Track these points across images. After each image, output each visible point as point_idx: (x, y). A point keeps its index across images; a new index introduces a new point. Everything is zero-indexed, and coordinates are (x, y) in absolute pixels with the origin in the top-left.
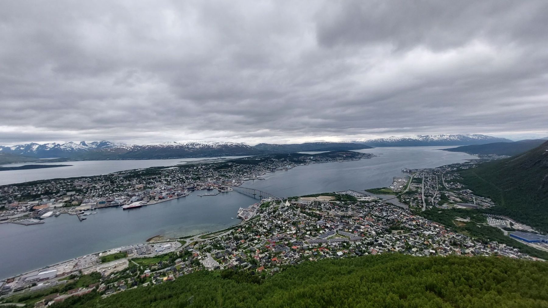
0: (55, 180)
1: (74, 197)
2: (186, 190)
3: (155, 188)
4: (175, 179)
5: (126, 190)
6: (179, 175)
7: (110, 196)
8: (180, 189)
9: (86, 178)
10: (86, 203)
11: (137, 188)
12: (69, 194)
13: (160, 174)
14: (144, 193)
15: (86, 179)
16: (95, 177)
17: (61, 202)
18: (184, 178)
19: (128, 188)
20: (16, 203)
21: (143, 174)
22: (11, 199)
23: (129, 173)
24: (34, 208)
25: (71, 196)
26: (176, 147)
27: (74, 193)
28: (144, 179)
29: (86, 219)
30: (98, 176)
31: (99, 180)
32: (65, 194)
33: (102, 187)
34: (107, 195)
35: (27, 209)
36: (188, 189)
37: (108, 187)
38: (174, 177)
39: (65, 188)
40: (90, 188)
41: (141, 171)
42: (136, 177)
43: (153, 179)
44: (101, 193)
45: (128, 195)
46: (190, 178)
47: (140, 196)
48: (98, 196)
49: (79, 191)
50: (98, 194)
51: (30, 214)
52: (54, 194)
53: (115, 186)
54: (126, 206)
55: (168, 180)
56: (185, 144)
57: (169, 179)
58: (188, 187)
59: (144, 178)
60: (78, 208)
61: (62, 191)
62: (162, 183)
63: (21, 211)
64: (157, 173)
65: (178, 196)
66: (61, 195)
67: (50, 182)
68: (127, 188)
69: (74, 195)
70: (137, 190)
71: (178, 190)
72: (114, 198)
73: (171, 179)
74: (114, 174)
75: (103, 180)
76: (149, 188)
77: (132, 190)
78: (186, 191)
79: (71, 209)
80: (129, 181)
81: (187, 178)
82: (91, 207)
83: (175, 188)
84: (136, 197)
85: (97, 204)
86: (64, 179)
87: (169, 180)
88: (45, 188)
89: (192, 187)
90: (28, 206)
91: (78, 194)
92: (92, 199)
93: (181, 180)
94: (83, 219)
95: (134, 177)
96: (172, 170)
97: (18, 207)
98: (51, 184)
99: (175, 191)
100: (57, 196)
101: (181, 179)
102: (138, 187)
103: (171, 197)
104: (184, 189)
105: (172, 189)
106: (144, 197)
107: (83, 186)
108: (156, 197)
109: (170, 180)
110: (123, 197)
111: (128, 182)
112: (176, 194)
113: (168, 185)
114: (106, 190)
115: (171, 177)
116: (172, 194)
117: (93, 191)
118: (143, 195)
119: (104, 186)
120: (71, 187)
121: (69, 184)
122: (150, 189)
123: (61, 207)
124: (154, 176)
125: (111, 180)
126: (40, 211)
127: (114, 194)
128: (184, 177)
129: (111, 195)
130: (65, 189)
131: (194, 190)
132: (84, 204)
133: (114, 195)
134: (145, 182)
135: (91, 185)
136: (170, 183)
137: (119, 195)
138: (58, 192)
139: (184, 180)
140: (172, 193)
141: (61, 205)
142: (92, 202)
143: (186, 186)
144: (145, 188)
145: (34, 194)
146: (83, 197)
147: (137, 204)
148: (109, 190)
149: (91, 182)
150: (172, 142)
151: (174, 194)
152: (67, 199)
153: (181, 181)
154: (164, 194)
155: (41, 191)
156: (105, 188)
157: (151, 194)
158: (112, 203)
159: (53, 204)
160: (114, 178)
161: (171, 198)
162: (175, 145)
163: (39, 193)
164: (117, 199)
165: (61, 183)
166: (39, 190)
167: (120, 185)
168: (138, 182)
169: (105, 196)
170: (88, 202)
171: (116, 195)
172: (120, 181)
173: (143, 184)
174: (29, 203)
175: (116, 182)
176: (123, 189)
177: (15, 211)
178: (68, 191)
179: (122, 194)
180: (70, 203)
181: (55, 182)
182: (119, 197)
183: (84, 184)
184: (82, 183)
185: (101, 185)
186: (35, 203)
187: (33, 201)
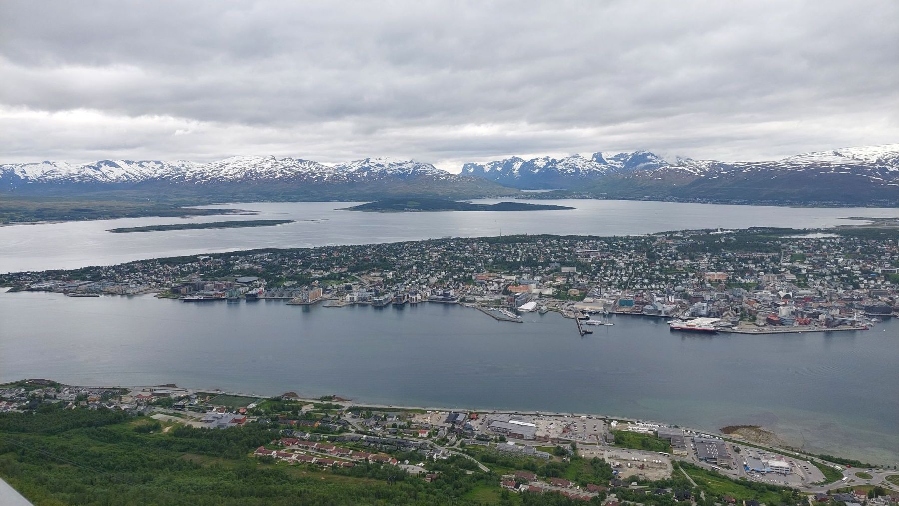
0: (545, 237)
1: (574, 280)
2: (860, 312)
3: (759, 288)
4: (824, 271)
5: (681, 282)
6: (840, 260)
7: (645, 290)
8: (838, 305)
9: (598, 238)
10: (594, 297)
11: (710, 282)
12: (565, 270)
13: (777, 249)
14: (727, 297)
15: (599, 243)
16: (616, 239)
17: (550, 286)
18: (857, 273)
19: (687, 276)
20: (486, 274)
21: (728, 245)
22: (480, 265)
23: (692, 237)
24: (510, 288)
25: (569, 275)
26: (840, 167)
27: (573, 270)
28: (730, 260)
29: (591, 333)
30: (621, 238)
31: (623, 246)
32: (558, 270)
33: (628, 265)
34: (638, 287)
35: (500, 288)
36: (868, 309)
37: (641, 267)
38: (822, 264)
39: (559, 257)
40: (605, 264)
41: (722, 235)
42: (709, 251)
43: (756, 261)
44: (625, 279)
45: (686, 296)
46: (878, 275)
47: (716, 304)
48: (620, 287)
49: (583, 268)
50: (619, 281)
51: (504, 299)
52: (540, 267)
53: (657, 268)
54: (677, 324)
55: (800, 270)
56: (873, 159)
57: (805, 268)
58: (868, 303)
59: (729, 255)
60: (579, 306)
61: (554, 262)
62: (781, 278)
63: (492, 291)
64: (770, 246)
65: (827, 325)
66: (551, 272)
67: (536, 241)
68: (683, 277)
69: (575, 274)
70: (708, 286)
71: (829, 308)
72: (653, 298)
73: (811, 268)
74: (656, 238)
75: (632, 249)
76: (740, 285)
77: (697, 284)
78: (857, 316)
79: (566, 304)
80: (692, 259)
81: (867, 274)
82: (602, 308)
83: (818, 300)
84: (705, 304)
85: (615, 303)
86: (559, 238)
87: (804, 272)
88: (528, 251)
89: (884, 304)
90: (501, 282)
91: (580, 273)
92: (607, 290)
93: (845, 276)
94: (587, 333)
95: (704, 251)
96: (818, 240)
97: (488, 281)
98: (537, 244)
99: (820, 307)
100: (545, 273)
101: (844, 272)
102: (713, 280)
103: (806, 323)
104: (851, 306)
105: (812, 299)
106: (725, 310)
107: (592, 257)
108: (757, 316)
109: (808, 271)
110: (672, 299)
111: (688, 262)
112: (822, 318)
113: (799, 285)
114: (637, 274)
115: (812, 264)
116: (809, 316)
117: (609, 273)
118: (722, 303)
119: (633, 263)
120: (569, 257)
121: (567, 248)
122: (744, 288)
123: (550, 297)
124: (759, 255)
125: (648, 251)
126: (518, 296)
127: (653, 286)
128: (856, 267)
129: (645, 287)
130: (558, 260)
131: (890, 317)
132: (591, 300)
133: (652, 289)
134: (731, 269)
135: (607, 257)
136: (806, 280)
137: (664, 293)
138: (547, 263)
139: (857, 278)
140: (811, 312)
141: (550, 292)
142: (605, 298)
143: (861, 300)
144: (731, 283)
145: (511, 261)
146: (589, 283)
147: (705, 323)
148: (644, 275)
149: (607, 251)
150: (826, 152)
151: (815, 315)
152: (561, 281)
153: (843, 279)
154: (783, 312)
155: (522, 257)
156: (634, 268)
157: (744, 305)
158: (647, 307)
159: (538, 287)
160: (656, 247)
161: (806, 328)
162: (832, 160)
163: (518, 260)
164: (659, 301)
165: (552, 245)
166: (518, 255)
167: (667, 267)
168: (713, 264)
169: (634, 288)
170: (599, 298)
171: (657, 290)
172: (670, 256)
173: (727, 272)
174: (504, 279)
175: (660, 257)
176: (675, 277)
177: (484, 290)
178: (564, 264)
179: (671, 289)
180: (565, 292)
181: (543, 241)
182: (664, 296)
183: (593, 253)
184: (590, 249)
185: (627, 261)
186: (511, 280)
187: (509, 274)
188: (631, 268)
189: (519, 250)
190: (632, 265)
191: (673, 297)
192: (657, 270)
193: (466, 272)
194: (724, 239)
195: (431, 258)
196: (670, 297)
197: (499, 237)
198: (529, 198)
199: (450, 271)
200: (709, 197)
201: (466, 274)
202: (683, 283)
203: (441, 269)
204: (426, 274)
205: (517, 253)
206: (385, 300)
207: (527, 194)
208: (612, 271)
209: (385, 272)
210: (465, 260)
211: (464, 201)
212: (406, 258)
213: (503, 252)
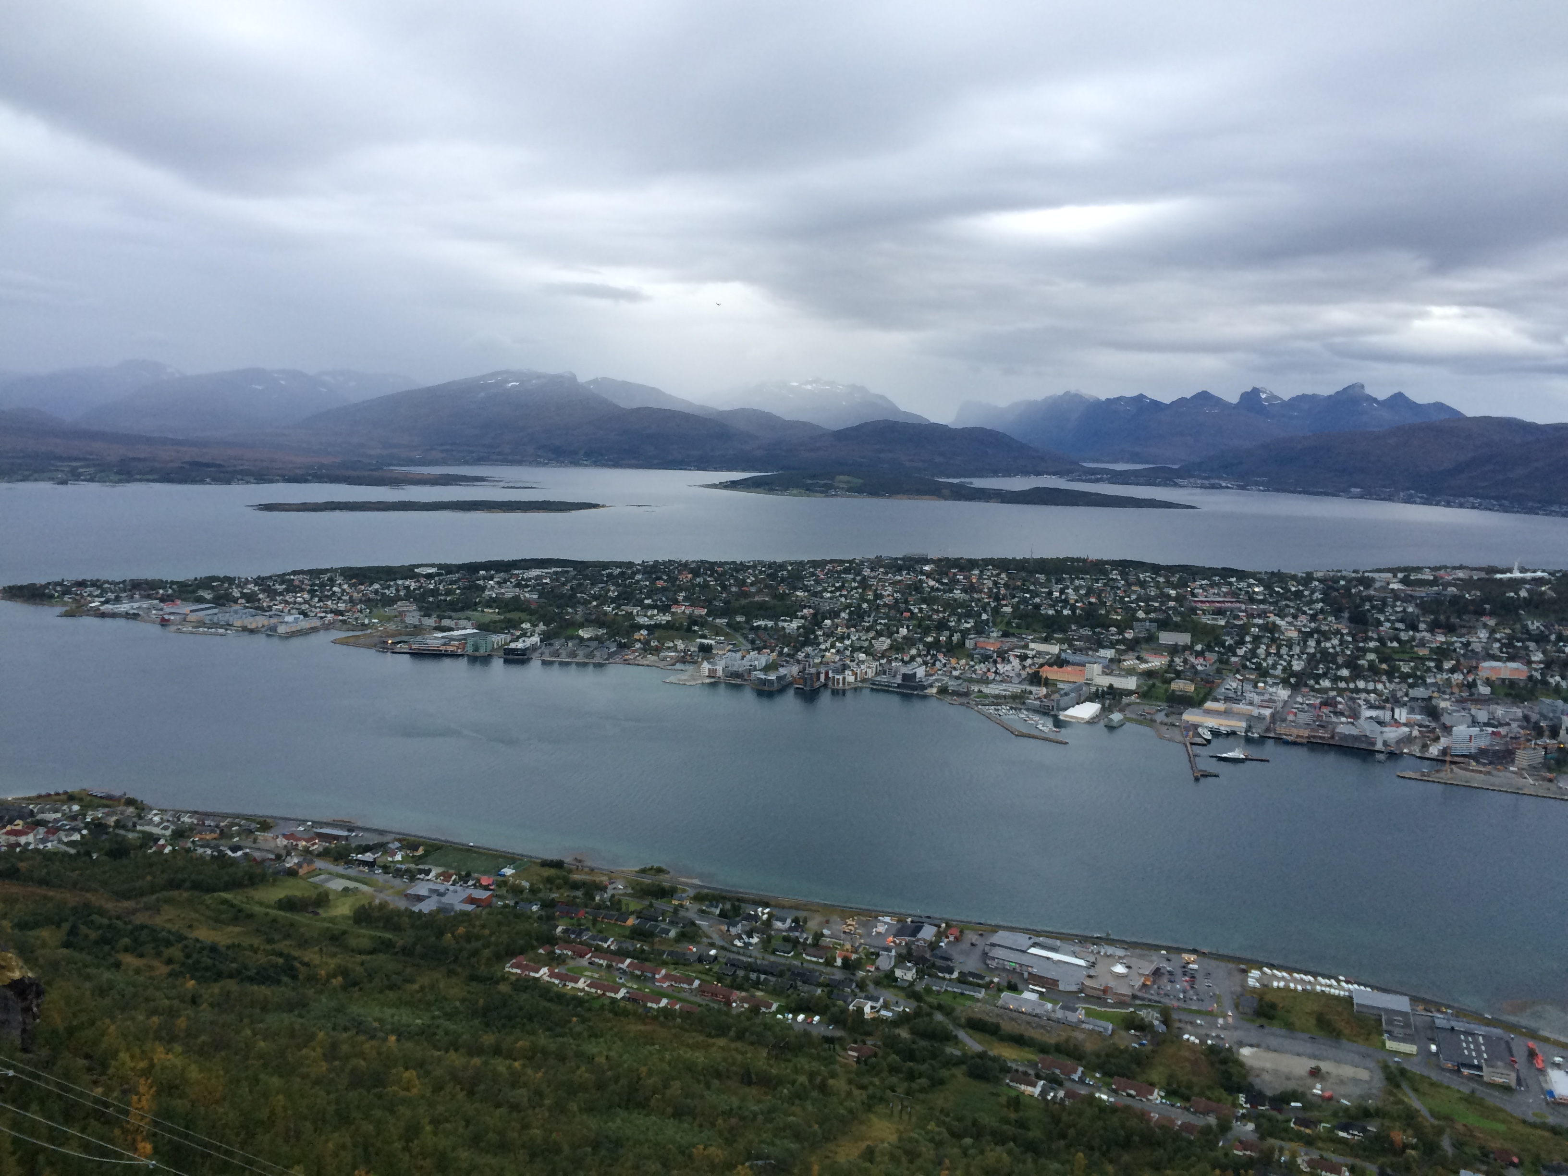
0: (1127, 567)
5: (1423, 679)
7: (1340, 692)
10: (1227, 699)
11: (1488, 682)
12: (1167, 638)
14: (1526, 718)
16: (1282, 577)
19: (1439, 667)
20: (995, 638)
21: (1535, 605)
22: (984, 618)
23: (1453, 582)
24: (1045, 671)
25: (1174, 650)
27: (1184, 639)
28: (1540, 639)
31: (1298, 595)
32: (1151, 639)
33: (1306, 636)
34: (1326, 683)
35: (1024, 670)
37: (1336, 642)
39: (1155, 610)
40: (1255, 630)
41: (1523, 581)
42: (1492, 614)
44: (1297, 666)
47: (1501, 730)
48: (1285, 682)
49: (1207, 636)
50: (1284, 670)
51: (1031, 693)
52: (1113, 629)
53: (1372, 644)
59: (1536, 626)
60: (1191, 717)
61: (1143, 620)
63: (1007, 674)
66: (1137, 641)
67: (1106, 574)
68: (1429, 669)
69: (1185, 648)
70: (1485, 690)
72: (1357, 710)
75: (1318, 601)
76: (1558, 693)
77: (1460, 686)
79: (1166, 711)
80: (1451, 630)
82: (1244, 724)
84: (1475, 731)
85: (1272, 716)
86: (1156, 569)
88: (1087, 595)
90: (1027, 658)
91: (1199, 647)
92: (1256, 686)
94: (1206, 775)
95: (1480, 613)
97: (999, 653)
98: (1109, 580)
100: (1123, 642)
102: (1496, 678)
106: (1521, 746)
107: (1227, 614)
110: (1402, 715)
111: (1441, 637)
114: (1326, 656)
117: (1262, 650)
119: (1317, 631)
120: (1176, 612)
121: (1173, 593)
123: (1130, 693)
125: (1354, 609)
126: (1061, 689)
127: (1361, 684)
129: (1342, 685)
130: (1153, 615)
132: (1219, 706)
133: (1357, 690)
134: (1539, 656)
135: (1259, 616)
137: (1384, 701)
138: (1128, 622)
141: (1131, 683)
142: (1251, 703)
144: (1535, 690)
145: (1050, 612)
146: (1218, 671)
148: (1340, 660)
149: (1260, 602)
152: (1156, 662)
155: (1074, 605)
156: (1318, 642)
159: (1108, 670)
160: (1371, 599)
163: (1066, 612)
164: (1371, 718)
165: (1143, 584)
166: (1066, 602)
167: (1395, 644)
168: (1497, 645)
169: (1317, 686)
170: (1237, 701)
171: (1368, 692)
172: (1401, 621)
173: (1529, 663)
174: (1033, 650)
175: (1379, 623)
176: (1412, 668)
177: (989, 670)
178: (1165, 625)
179: (1399, 694)
180: (1166, 686)
181: (1124, 575)
182: (1383, 708)
183: (1230, 605)
184: (1225, 597)
185: (1304, 626)
186: (1048, 653)
187: (1046, 640)
188: (1312, 643)
189: (1069, 591)
190: (1316, 636)
191: (1404, 711)
192: (1370, 650)
193: (953, 631)
194: (1528, 591)
195: (878, 596)
196: (1397, 711)
197: (1026, 561)
198: (1097, 481)
199: (920, 626)
200: (1496, 498)
201: (952, 635)
202: (1429, 681)
203: (899, 621)
204: (868, 630)
205: (1063, 597)
206: (779, 678)
207: (1093, 472)
208: (1268, 646)
209: (783, 621)
210: (952, 606)
211: (955, 481)
212: (829, 595)
213: (1034, 594)
